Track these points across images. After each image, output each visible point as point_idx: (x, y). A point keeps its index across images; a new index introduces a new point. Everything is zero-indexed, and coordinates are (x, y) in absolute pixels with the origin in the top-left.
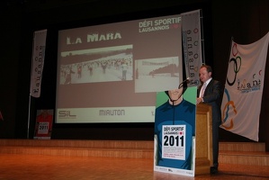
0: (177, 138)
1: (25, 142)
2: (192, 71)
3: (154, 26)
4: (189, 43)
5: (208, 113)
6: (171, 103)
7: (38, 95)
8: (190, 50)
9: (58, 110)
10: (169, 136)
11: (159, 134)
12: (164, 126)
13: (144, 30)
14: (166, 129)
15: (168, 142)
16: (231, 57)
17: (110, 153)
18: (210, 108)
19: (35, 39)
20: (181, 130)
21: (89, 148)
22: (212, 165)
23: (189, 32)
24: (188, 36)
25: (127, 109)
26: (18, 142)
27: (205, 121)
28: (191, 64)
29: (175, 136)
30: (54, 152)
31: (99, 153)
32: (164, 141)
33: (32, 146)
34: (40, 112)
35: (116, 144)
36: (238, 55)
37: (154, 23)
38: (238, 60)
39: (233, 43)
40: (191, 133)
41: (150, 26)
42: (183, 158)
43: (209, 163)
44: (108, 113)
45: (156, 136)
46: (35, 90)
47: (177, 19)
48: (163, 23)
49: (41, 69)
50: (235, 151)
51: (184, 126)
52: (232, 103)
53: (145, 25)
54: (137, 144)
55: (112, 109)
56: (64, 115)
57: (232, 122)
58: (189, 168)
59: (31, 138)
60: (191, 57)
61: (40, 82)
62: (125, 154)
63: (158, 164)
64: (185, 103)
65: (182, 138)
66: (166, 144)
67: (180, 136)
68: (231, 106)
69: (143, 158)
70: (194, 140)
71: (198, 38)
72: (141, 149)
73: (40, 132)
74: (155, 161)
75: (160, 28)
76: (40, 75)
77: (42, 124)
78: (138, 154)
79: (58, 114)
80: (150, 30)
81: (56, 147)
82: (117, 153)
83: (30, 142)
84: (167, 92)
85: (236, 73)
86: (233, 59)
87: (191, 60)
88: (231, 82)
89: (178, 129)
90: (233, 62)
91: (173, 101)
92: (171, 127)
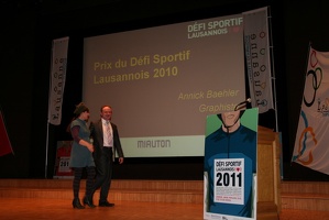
0: (233, 176)
1: (41, 182)
2: (257, 89)
3: (207, 30)
4: (254, 51)
5: (274, 143)
6: (225, 130)
7: (58, 122)
8: (254, 60)
10: (223, 173)
11: (210, 170)
12: (216, 161)
13: (194, 36)
14: (219, 164)
15: (222, 181)
16: (309, 68)
17: (149, 196)
18: (277, 136)
19: (54, 50)
20: (238, 165)
21: (124, 190)
23: (254, 37)
24: (253, 42)
25: (173, 139)
26: (32, 182)
27: (269, 153)
28: (256, 79)
29: (231, 173)
31: (135, 196)
32: (216, 179)
33: (51, 188)
34: (61, 144)
35: (158, 184)
36: (318, 66)
37: (207, 26)
38: (318, 71)
39: (311, 50)
40: (251, 170)
41: (202, 29)
42: (241, 202)
43: (276, 208)
44: (149, 144)
45: (206, 173)
46: (54, 116)
47: (238, 20)
48: (219, 26)
49: (62, 89)
50: (314, 194)
51: (242, 160)
52: (311, 129)
53: (195, 29)
54: (186, 184)
55: (154, 139)
57: (310, 155)
58: (250, 216)
59: (50, 177)
60: (257, 69)
61: (60, 105)
62: (169, 198)
63: (209, 210)
64: (243, 129)
66: (218, 184)
67: (237, 173)
68: (309, 133)
69: (193, 203)
70: (255, 178)
71: (265, 44)
72: (191, 190)
73: (61, 169)
74: (205, 206)
75: (216, 32)
76: (61, 96)
77: (63, 159)
78: (186, 198)
80: (202, 35)
82: (158, 197)
83: (48, 182)
84: (220, 116)
85: (316, 89)
86: (311, 72)
87: (257, 74)
88: (309, 102)
89: (234, 164)
90: (311, 75)
91: (227, 127)
92: (225, 160)
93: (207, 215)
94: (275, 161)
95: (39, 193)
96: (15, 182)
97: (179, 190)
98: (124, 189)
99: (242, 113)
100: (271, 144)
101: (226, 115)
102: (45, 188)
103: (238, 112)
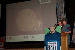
0: (54, 47)
3: (45, 2)
4: (59, 8)
5: (66, 37)
6: (51, 33)
8: (59, 11)
10: (50, 46)
12: (48, 42)
13: (41, 3)
14: (49, 43)
15: (50, 49)
23: (59, 4)
24: (59, 5)
29: (53, 46)
40: (59, 45)
41: (43, 1)
44: (27, 37)
51: (56, 42)
53: (41, 1)
54: (39, 49)
56: (9, 38)
65: (56, 47)
70: (61, 48)
71: (63, 6)
75: (47, 2)
80: (43, 3)
87: (60, 15)
89: (54, 43)
91: (52, 32)
92: (51, 42)
94: (67, 42)
99: (56, 27)
100: (65, 37)
101: (51, 28)
103: (55, 27)
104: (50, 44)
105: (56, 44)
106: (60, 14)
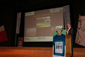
0: (60, 46)
1: (14, 47)
3: (54, 11)
4: (66, 16)
5: (70, 38)
6: (58, 35)
7: (18, 33)
8: (66, 18)
9: (25, 38)
10: (57, 45)
11: (54, 45)
12: (56, 42)
13: (51, 12)
17: (40, 51)
18: (71, 36)
19: (17, 15)
22: (71, 55)
23: (66, 12)
24: (65, 14)
25: (46, 37)
26: (12, 47)
27: (69, 41)
29: (59, 45)
30: (23, 51)
31: (37, 51)
32: (56, 47)
33: (17, 49)
34: (19, 38)
35: (42, 48)
36: (81, 19)
37: (54, 10)
38: (81, 21)
39: (80, 15)
42: (62, 53)
43: (70, 54)
45: (53, 45)
46: (18, 31)
47: (62, 8)
48: (57, 10)
49: (19, 25)
51: (62, 42)
52: (79, 35)
53: (52, 10)
54: (49, 48)
55: (41, 37)
56: (27, 39)
58: (64, 56)
59: (16, 46)
61: (19, 29)
62: (45, 51)
63: (54, 55)
64: (62, 35)
65: (61, 46)
66: (56, 48)
67: (61, 45)
69: (51, 53)
70: (65, 47)
71: (68, 14)
73: (19, 44)
75: (57, 11)
76: (19, 27)
77: (20, 42)
78: (49, 52)
79: (25, 39)
81: (24, 49)
82: (42, 51)
83: (16, 48)
84: (57, 31)
85: (81, 25)
86: (80, 21)
88: (79, 28)
90: (80, 22)
92: (58, 42)
93: (53, 56)
95: (13, 50)
96: (8, 47)
97: (47, 50)
98: (34, 49)
102: (15, 49)
103: (61, 31)
104: (57, 43)
105: (62, 44)
106: (66, 20)
